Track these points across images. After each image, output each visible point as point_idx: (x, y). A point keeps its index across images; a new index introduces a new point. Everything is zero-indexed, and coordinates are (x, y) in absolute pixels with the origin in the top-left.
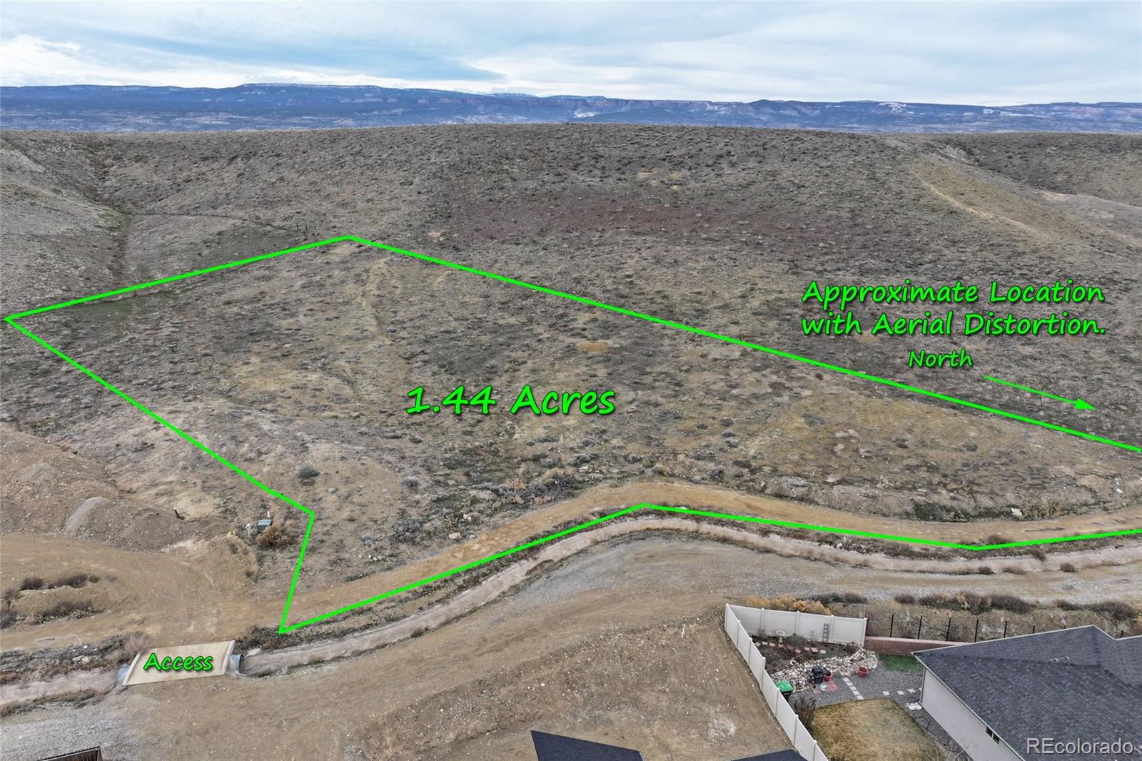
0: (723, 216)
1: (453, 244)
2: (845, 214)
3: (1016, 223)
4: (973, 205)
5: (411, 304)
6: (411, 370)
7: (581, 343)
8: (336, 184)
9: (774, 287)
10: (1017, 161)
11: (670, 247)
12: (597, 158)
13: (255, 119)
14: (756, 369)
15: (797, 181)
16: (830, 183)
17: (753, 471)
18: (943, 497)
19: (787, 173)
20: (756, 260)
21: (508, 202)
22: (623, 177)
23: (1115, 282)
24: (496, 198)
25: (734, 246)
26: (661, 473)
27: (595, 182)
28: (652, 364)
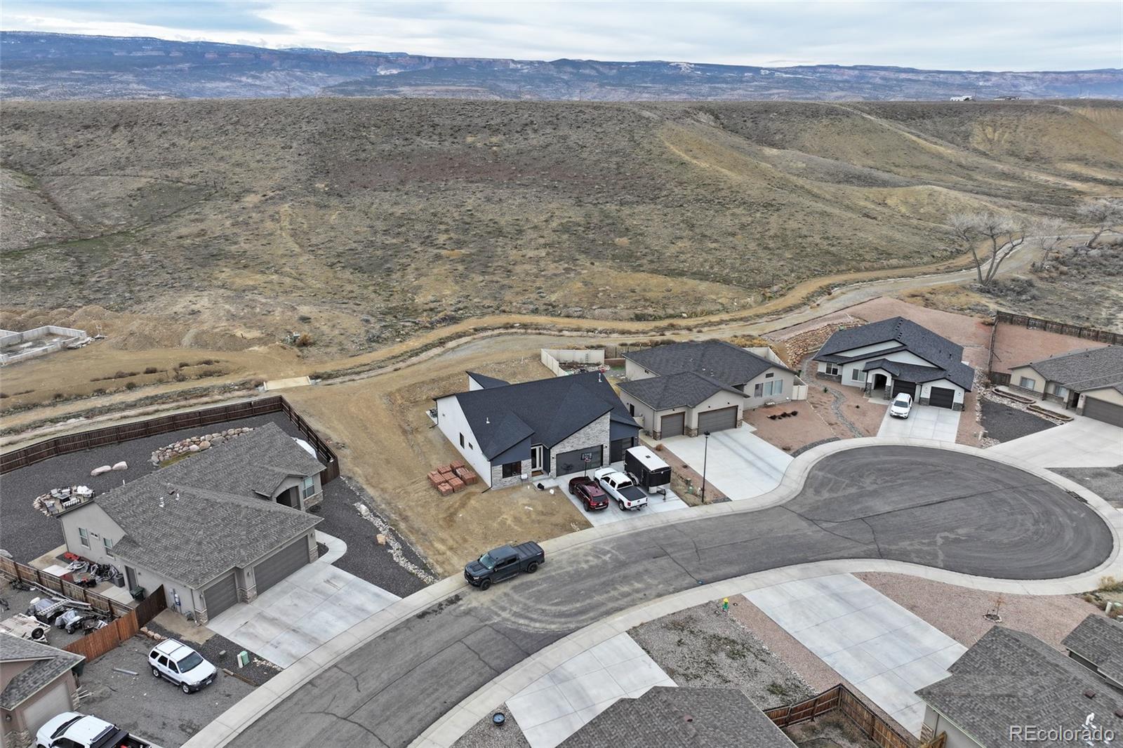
0: (530, 168)
1: (336, 193)
2: (613, 166)
3: (723, 170)
4: (697, 158)
5: (318, 234)
6: (336, 272)
7: (443, 252)
8: (226, 148)
9: (566, 214)
10: (749, 124)
11: (496, 191)
12: (434, 126)
13: (15, 73)
14: (555, 262)
15: (580, 143)
16: (603, 144)
17: (554, 307)
18: (650, 311)
19: (574, 137)
20: (553, 198)
21: (371, 161)
22: (456, 141)
23: (772, 206)
24: (361, 157)
25: (539, 189)
26: (504, 311)
27: (435, 144)
28: (492, 262)
